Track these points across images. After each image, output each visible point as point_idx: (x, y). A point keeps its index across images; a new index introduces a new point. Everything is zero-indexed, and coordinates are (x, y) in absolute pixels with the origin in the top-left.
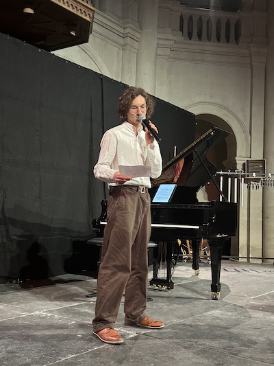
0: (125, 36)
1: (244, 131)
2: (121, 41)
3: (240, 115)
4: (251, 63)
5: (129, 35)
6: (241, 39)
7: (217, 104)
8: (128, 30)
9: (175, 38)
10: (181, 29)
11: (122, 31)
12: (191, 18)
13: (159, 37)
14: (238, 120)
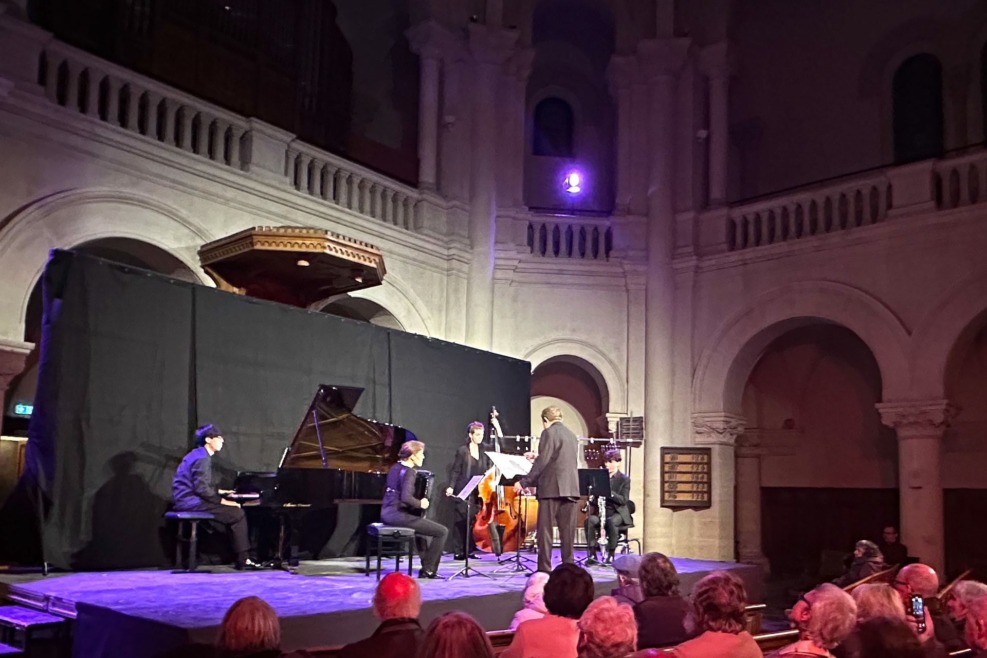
0: (449, 258)
1: (620, 378)
2: (445, 265)
3: (613, 356)
4: (626, 285)
5: (455, 257)
6: (612, 253)
7: (581, 342)
8: (452, 252)
9: (519, 256)
10: (531, 243)
11: (446, 252)
12: (544, 227)
13: (497, 255)
14: (611, 362)
